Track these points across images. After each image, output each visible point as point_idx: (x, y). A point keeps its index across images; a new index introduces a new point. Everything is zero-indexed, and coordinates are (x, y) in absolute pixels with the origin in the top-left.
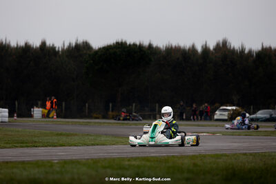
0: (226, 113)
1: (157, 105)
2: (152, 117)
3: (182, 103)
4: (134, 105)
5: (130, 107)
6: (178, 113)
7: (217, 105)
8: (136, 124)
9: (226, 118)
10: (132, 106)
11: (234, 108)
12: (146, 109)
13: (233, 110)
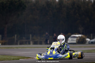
0: (75, 39)
1: (31, 35)
2: (27, 43)
3: (47, 33)
4: (16, 36)
5: (13, 37)
6: (45, 40)
7: (69, 34)
8: (17, 48)
9: (75, 42)
10: (14, 36)
11: (80, 35)
12: (24, 38)
13: (79, 37)
